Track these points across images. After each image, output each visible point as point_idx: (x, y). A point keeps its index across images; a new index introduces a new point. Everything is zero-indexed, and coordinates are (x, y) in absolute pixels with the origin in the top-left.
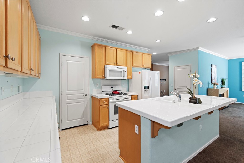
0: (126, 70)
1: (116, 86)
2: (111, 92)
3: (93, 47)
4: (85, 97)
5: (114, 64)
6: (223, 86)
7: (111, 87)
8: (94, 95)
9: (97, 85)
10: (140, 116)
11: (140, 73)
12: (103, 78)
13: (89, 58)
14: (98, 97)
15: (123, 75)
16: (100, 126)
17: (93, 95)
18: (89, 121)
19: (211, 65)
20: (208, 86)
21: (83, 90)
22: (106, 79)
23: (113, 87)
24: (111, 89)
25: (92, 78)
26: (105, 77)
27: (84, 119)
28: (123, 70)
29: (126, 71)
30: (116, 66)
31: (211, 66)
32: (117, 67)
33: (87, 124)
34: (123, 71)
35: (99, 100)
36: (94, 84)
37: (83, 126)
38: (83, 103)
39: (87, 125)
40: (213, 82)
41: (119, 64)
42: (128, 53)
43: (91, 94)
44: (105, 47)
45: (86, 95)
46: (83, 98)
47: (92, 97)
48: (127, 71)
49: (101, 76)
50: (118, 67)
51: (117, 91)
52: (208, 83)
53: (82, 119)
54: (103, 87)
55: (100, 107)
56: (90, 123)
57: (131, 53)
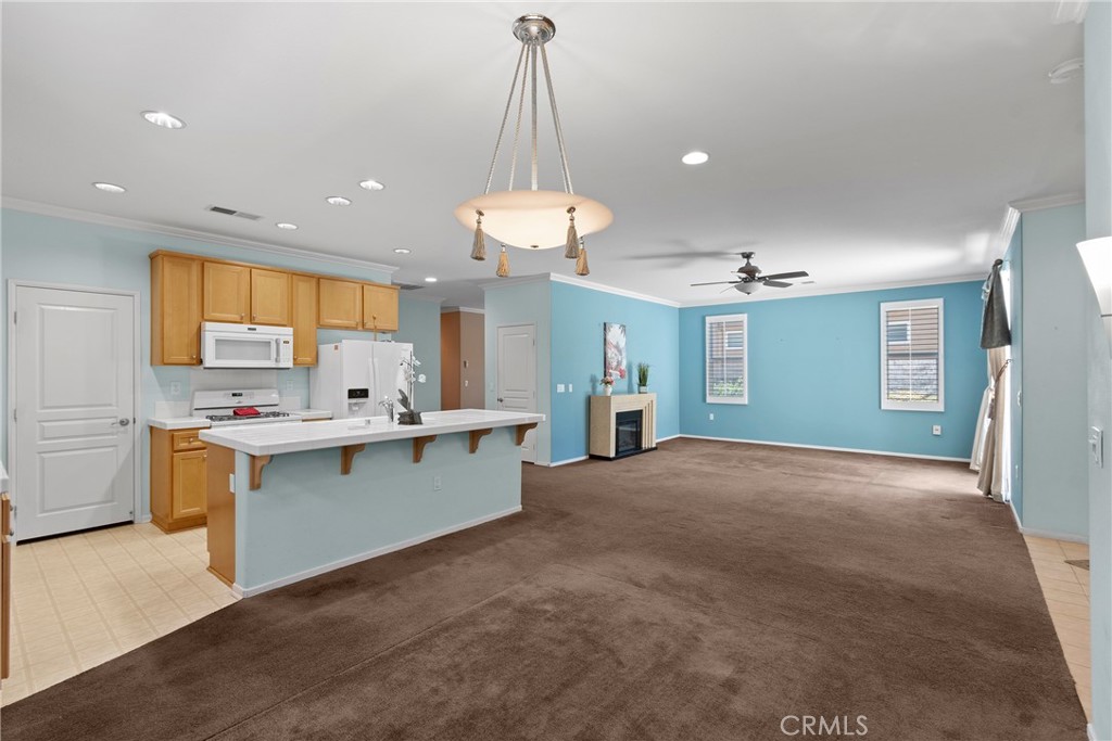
0: (291, 339)
1: (255, 391)
2: (231, 412)
3: (153, 258)
4: (122, 429)
5: (242, 318)
6: (643, 389)
7: (234, 395)
8: (161, 423)
9: (173, 388)
10: (234, 450)
11: (336, 348)
12: (193, 365)
13: (137, 298)
14: (165, 424)
15: (274, 355)
16: (175, 517)
17: (154, 422)
18: (138, 513)
19: (605, 324)
20: (594, 388)
21: (110, 405)
22: (205, 368)
23: (240, 395)
24: (234, 402)
25: (151, 364)
26: (201, 362)
27: (115, 503)
28: (275, 337)
29: (287, 342)
30: (244, 327)
31: (605, 329)
32: (249, 329)
33: (130, 523)
34: (276, 340)
35: (172, 435)
36: (161, 386)
37: (110, 530)
38: (111, 449)
39: (129, 526)
40: (611, 376)
41: (259, 317)
42: (300, 283)
43: (148, 421)
44: (203, 262)
45: (124, 423)
46: (112, 434)
47: (151, 428)
48: (291, 343)
49: (186, 359)
50: (255, 329)
51: (257, 409)
52: (593, 380)
53: (109, 504)
54: (197, 393)
55: (172, 457)
56: (144, 518)
57: (314, 282)
